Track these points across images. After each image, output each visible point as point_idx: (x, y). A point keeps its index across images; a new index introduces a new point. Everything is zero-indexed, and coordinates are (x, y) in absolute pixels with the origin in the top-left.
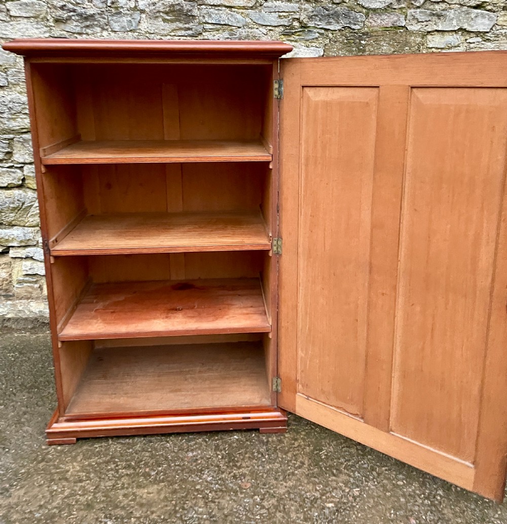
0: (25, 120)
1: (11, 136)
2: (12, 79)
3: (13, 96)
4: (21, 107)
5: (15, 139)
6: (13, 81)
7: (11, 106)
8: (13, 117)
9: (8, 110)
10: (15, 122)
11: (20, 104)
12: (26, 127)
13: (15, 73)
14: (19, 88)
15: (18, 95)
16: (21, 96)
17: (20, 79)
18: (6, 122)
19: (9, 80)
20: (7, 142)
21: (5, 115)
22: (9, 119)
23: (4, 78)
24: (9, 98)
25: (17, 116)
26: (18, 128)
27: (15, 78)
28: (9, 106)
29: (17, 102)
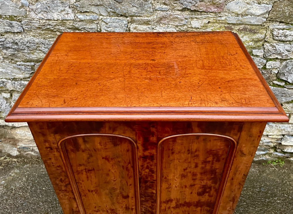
0: (40, 54)
1: (33, 64)
2: (26, 28)
3: (29, 39)
4: (36, 46)
5: (35, 66)
6: (27, 29)
7: (29, 45)
8: (32, 52)
9: (27, 48)
10: (33, 55)
11: (35, 44)
12: (42, 58)
13: (27, 23)
14: (32, 33)
15: (32, 37)
16: (35, 39)
17: (31, 27)
18: (27, 56)
19: (24, 28)
20: (30, 67)
21: (26, 51)
22: (29, 53)
23: (20, 26)
24: (26, 40)
25: (34, 51)
26: (36, 59)
27: (28, 26)
28: (27, 45)
29: (33, 42)
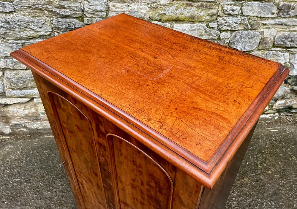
0: (30, 32)
1: (23, 41)
2: (17, 7)
3: (20, 17)
4: (26, 24)
5: (26, 43)
6: (18, 8)
7: (20, 24)
8: (22, 30)
9: (18, 27)
10: (23, 33)
11: (25, 23)
12: (32, 36)
13: (18, 3)
14: (23, 12)
15: (23, 16)
16: (25, 18)
17: (22, 7)
18: (18, 34)
19: (15, 8)
20: (21, 45)
21: (17, 30)
22: (20, 32)
23: (12, 6)
24: (17, 19)
25: (24, 29)
26: (26, 36)
27: (19, 6)
28: (18, 24)
29: (23, 21)
